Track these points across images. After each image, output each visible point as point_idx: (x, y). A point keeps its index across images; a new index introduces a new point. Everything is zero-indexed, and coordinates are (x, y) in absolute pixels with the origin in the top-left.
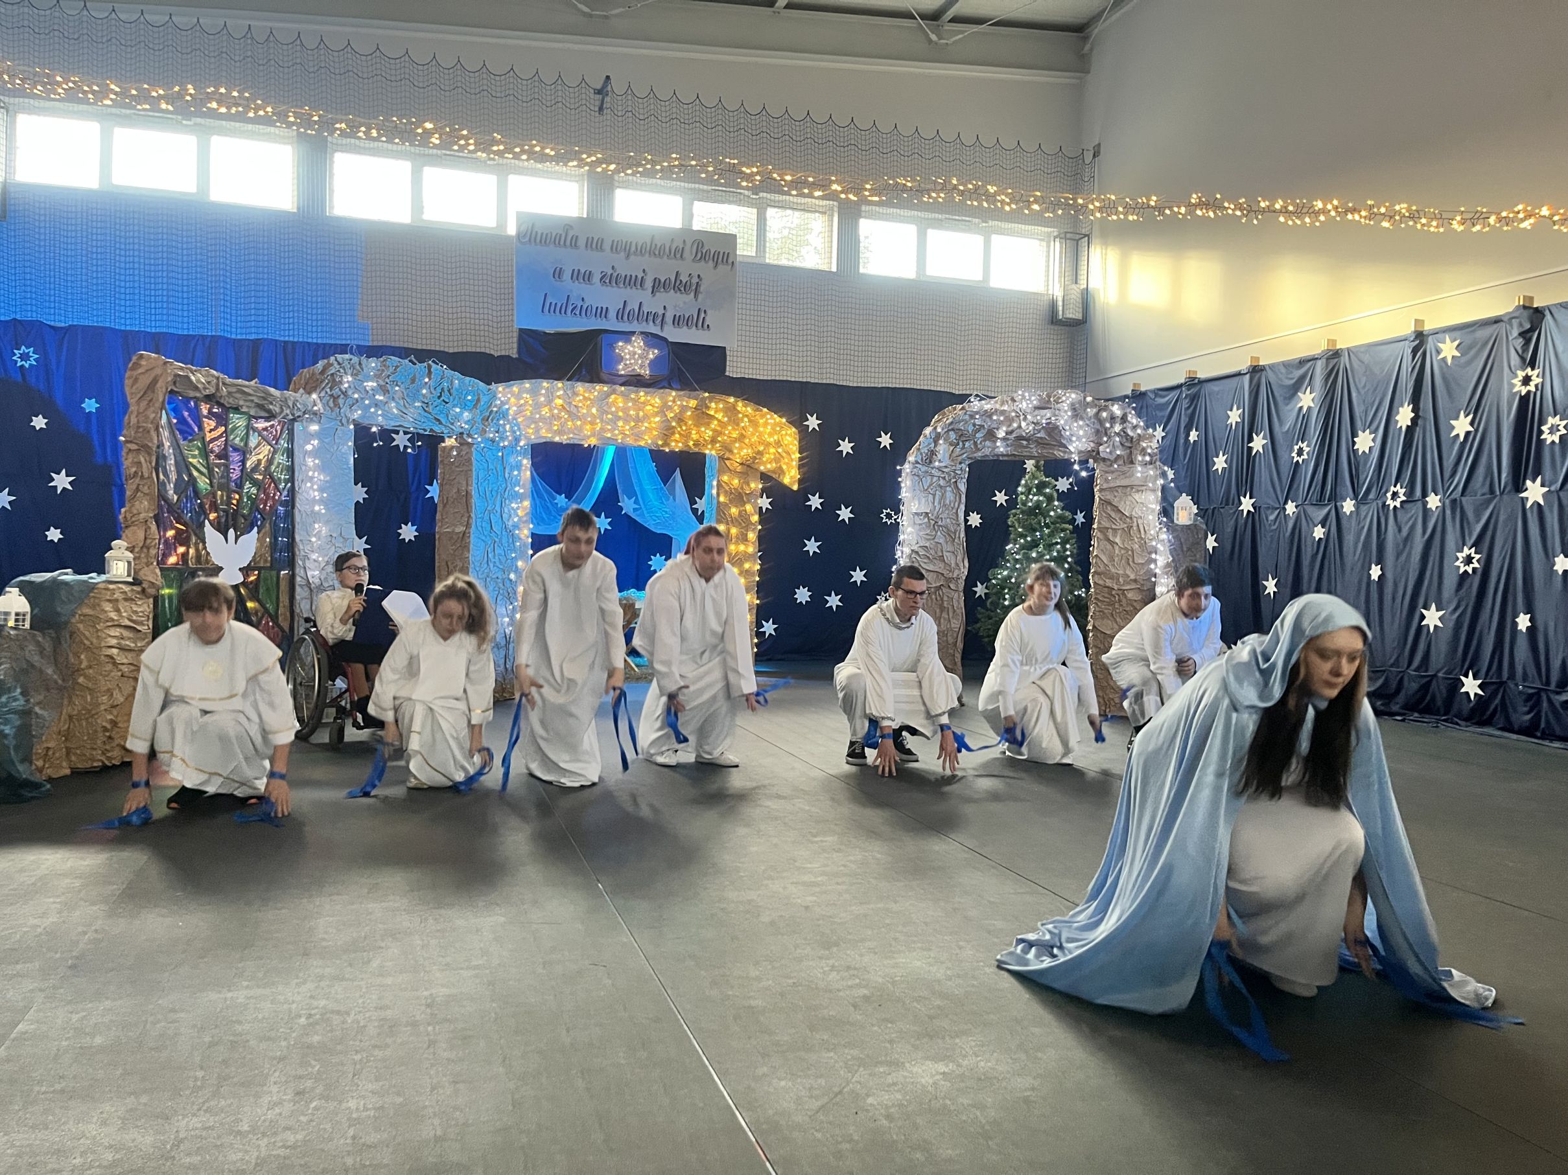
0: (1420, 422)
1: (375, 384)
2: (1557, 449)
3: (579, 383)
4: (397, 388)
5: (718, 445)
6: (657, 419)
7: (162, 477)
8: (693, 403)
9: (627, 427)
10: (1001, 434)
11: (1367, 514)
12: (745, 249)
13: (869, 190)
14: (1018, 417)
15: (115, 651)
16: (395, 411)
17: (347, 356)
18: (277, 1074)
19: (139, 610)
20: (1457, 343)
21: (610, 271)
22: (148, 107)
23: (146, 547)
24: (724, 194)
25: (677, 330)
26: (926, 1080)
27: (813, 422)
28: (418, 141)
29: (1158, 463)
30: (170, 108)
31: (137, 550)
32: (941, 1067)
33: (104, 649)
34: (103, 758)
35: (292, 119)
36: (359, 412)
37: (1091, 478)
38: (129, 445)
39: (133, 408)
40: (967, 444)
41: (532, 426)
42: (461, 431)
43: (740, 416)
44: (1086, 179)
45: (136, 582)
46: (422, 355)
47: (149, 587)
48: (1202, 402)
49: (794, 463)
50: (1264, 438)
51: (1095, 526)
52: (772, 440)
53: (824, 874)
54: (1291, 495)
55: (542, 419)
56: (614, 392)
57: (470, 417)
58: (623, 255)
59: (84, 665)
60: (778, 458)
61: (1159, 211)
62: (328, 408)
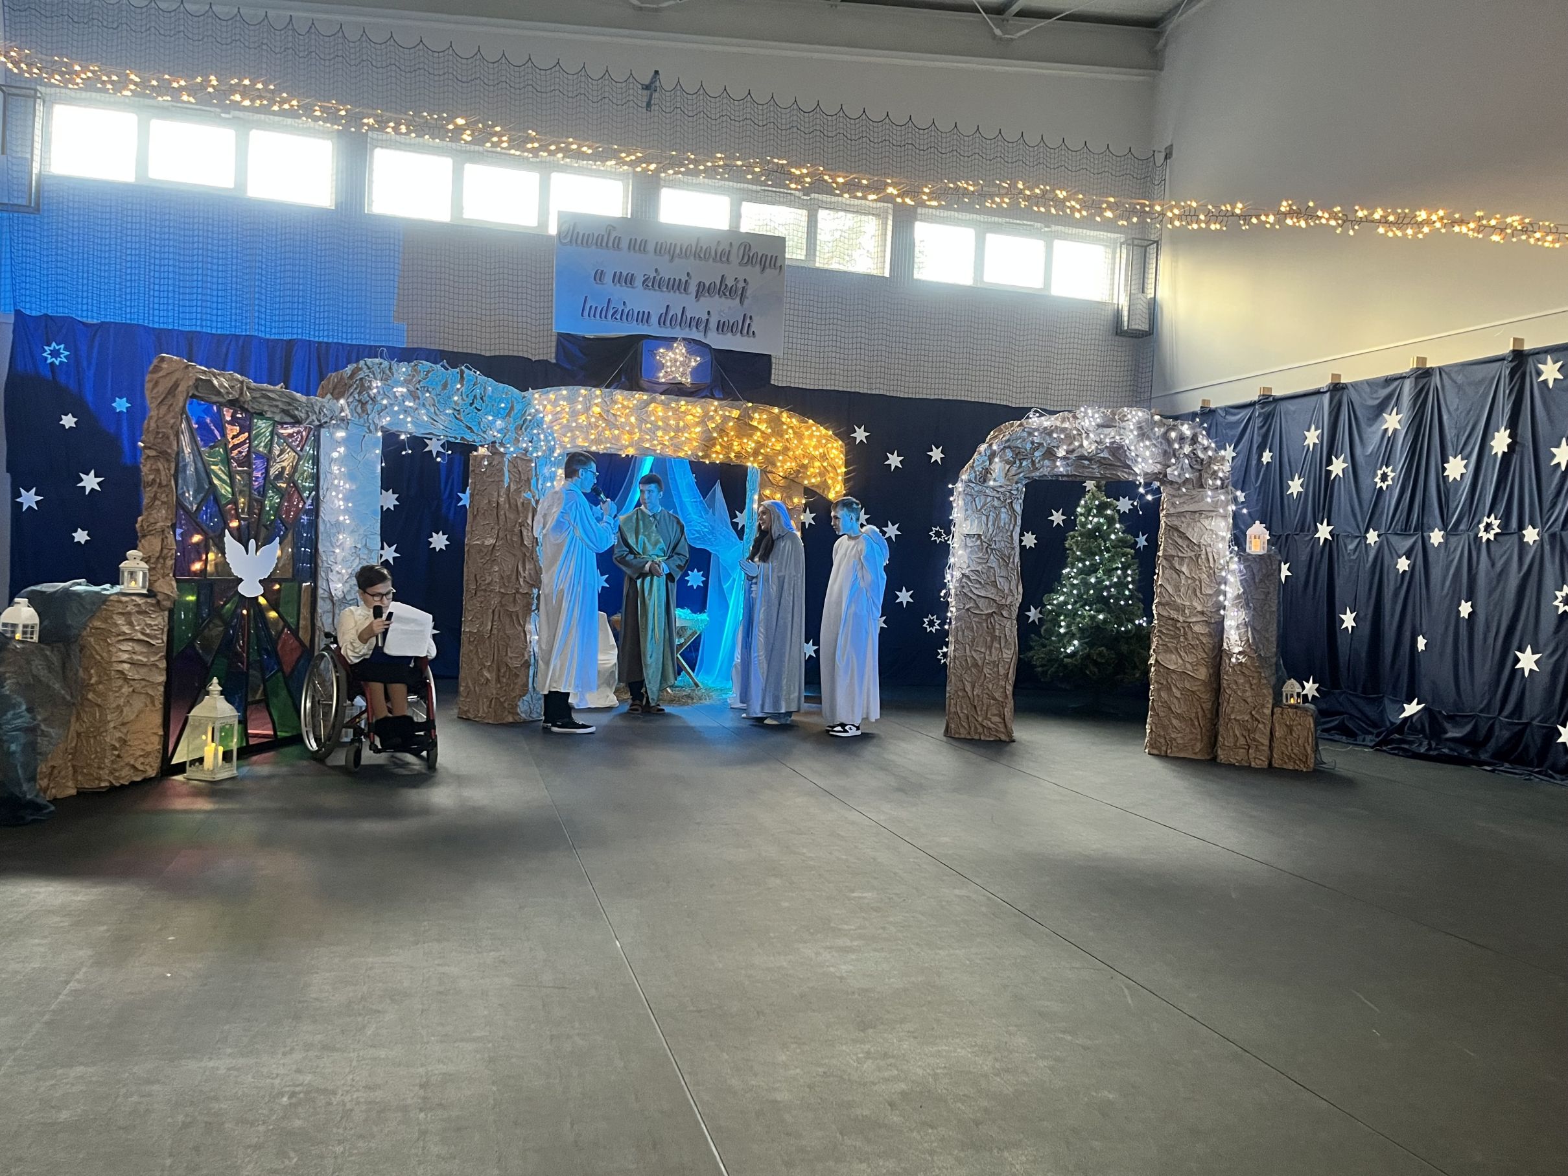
0: (1517, 448)
1: (405, 390)
3: (618, 391)
4: (428, 395)
5: (760, 458)
6: (698, 429)
7: (181, 484)
8: (735, 413)
9: (667, 438)
10: (1061, 453)
11: (1457, 546)
12: (795, 252)
13: (927, 194)
14: (1080, 435)
15: (126, 666)
16: (425, 418)
17: (377, 360)
19: (153, 623)
20: (1560, 364)
21: (653, 275)
23: (162, 557)
24: (774, 194)
25: (721, 336)
27: (860, 435)
28: (449, 137)
29: (1230, 487)
30: (192, 100)
31: (153, 560)
33: (114, 664)
34: (111, 779)
35: (318, 113)
36: (388, 419)
37: (1157, 502)
38: (147, 452)
39: (153, 413)
40: (1024, 463)
41: (569, 435)
42: (493, 439)
43: (785, 427)
44: (1156, 183)
45: (151, 594)
46: (454, 359)
47: (164, 600)
48: (1277, 419)
49: (840, 478)
50: (1344, 461)
51: (1160, 553)
52: (817, 453)
54: (1373, 524)
55: (579, 427)
56: (653, 400)
57: (503, 425)
58: (667, 257)
59: (93, 681)
60: (823, 473)
61: (1245, 220)
62: (355, 414)
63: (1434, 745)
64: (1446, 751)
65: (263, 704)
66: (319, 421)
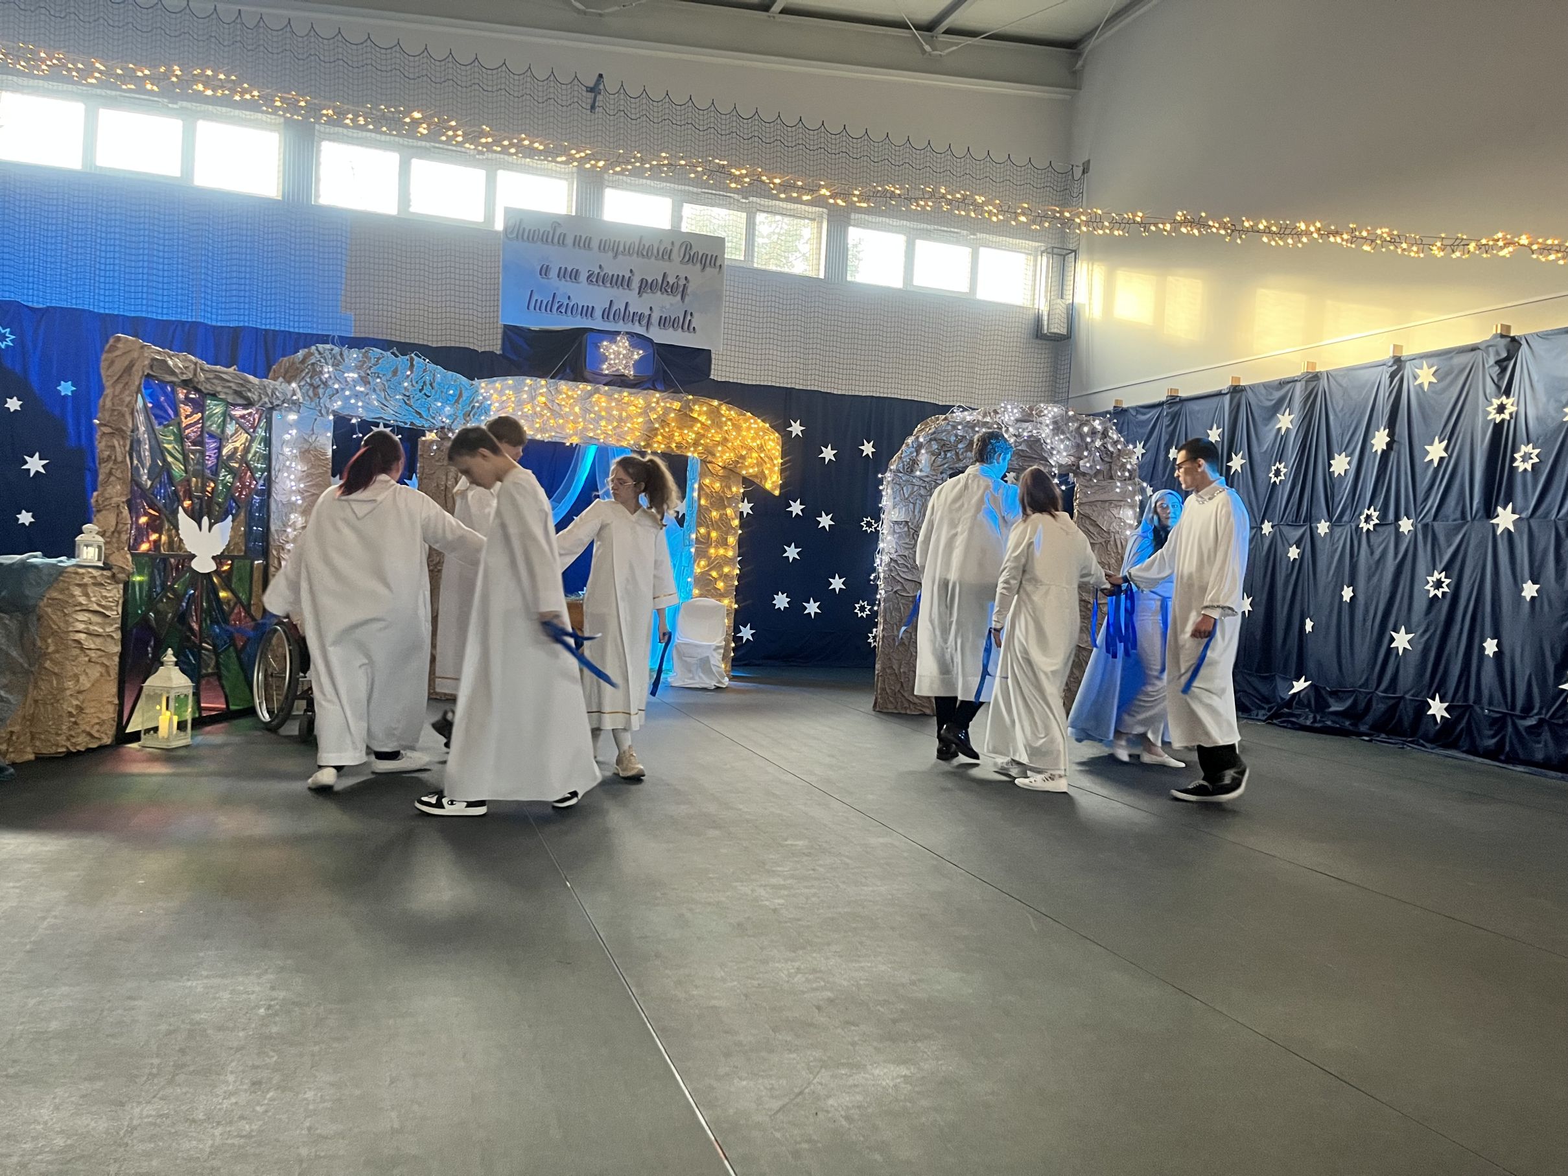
0: (1395, 446)
1: (356, 376)
2: (1529, 477)
3: (562, 382)
4: (378, 380)
5: (700, 448)
6: (640, 420)
7: (136, 462)
8: (677, 405)
9: (610, 427)
11: (1342, 534)
12: (734, 253)
13: (858, 196)
15: (83, 636)
16: (376, 403)
17: (328, 346)
18: (233, 1064)
19: (108, 595)
20: (1434, 369)
21: (597, 270)
22: (133, 87)
23: (117, 531)
24: (713, 197)
25: (662, 331)
26: (887, 1082)
27: (796, 428)
28: (406, 130)
29: (1137, 479)
30: (155, 88)
31: (108, 534)
32: (904, 1071)
33: (71, 633)
34: (68, 744)
35: (278, 104)
36: (339, 403)
37: (1071, 492)
38: (104, 429)
39: (108, 391)
40: (949, 455)
42: (442, 425)
43: (724, 419)
44: (1075, 195)
45: (107, 567)
46: (404, 348)
47: (119, 573)
48: (1182, 418)
49: (776, 469)
50: (1242, 458)
52: (755, 444)
53: (792, 877)
54: (1268, 515)
56: (597, 391)
57: (452, 412)
58: (610, 254)
59: (51, 649)
60: (760, 463)
61: (1145, 227)
62: (307, 398)
63: (1318, 718)
64: (1329, 723)
65: (216, 677)
66: (272, 403)
